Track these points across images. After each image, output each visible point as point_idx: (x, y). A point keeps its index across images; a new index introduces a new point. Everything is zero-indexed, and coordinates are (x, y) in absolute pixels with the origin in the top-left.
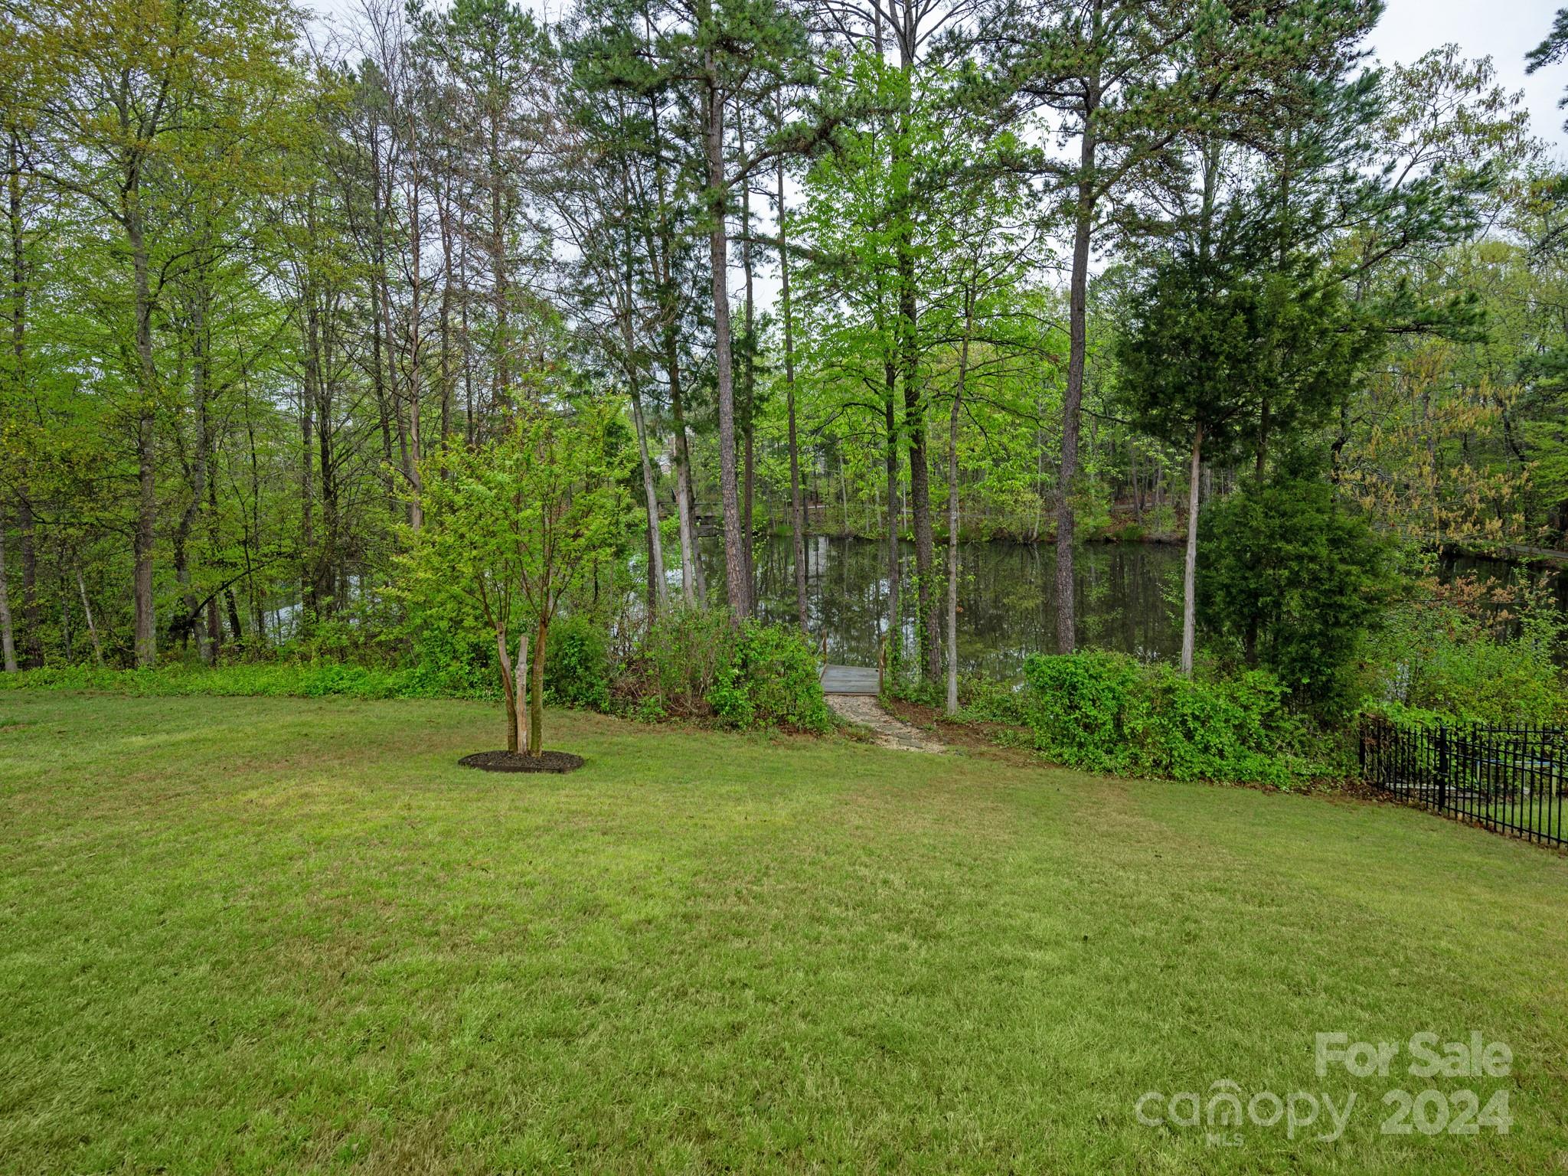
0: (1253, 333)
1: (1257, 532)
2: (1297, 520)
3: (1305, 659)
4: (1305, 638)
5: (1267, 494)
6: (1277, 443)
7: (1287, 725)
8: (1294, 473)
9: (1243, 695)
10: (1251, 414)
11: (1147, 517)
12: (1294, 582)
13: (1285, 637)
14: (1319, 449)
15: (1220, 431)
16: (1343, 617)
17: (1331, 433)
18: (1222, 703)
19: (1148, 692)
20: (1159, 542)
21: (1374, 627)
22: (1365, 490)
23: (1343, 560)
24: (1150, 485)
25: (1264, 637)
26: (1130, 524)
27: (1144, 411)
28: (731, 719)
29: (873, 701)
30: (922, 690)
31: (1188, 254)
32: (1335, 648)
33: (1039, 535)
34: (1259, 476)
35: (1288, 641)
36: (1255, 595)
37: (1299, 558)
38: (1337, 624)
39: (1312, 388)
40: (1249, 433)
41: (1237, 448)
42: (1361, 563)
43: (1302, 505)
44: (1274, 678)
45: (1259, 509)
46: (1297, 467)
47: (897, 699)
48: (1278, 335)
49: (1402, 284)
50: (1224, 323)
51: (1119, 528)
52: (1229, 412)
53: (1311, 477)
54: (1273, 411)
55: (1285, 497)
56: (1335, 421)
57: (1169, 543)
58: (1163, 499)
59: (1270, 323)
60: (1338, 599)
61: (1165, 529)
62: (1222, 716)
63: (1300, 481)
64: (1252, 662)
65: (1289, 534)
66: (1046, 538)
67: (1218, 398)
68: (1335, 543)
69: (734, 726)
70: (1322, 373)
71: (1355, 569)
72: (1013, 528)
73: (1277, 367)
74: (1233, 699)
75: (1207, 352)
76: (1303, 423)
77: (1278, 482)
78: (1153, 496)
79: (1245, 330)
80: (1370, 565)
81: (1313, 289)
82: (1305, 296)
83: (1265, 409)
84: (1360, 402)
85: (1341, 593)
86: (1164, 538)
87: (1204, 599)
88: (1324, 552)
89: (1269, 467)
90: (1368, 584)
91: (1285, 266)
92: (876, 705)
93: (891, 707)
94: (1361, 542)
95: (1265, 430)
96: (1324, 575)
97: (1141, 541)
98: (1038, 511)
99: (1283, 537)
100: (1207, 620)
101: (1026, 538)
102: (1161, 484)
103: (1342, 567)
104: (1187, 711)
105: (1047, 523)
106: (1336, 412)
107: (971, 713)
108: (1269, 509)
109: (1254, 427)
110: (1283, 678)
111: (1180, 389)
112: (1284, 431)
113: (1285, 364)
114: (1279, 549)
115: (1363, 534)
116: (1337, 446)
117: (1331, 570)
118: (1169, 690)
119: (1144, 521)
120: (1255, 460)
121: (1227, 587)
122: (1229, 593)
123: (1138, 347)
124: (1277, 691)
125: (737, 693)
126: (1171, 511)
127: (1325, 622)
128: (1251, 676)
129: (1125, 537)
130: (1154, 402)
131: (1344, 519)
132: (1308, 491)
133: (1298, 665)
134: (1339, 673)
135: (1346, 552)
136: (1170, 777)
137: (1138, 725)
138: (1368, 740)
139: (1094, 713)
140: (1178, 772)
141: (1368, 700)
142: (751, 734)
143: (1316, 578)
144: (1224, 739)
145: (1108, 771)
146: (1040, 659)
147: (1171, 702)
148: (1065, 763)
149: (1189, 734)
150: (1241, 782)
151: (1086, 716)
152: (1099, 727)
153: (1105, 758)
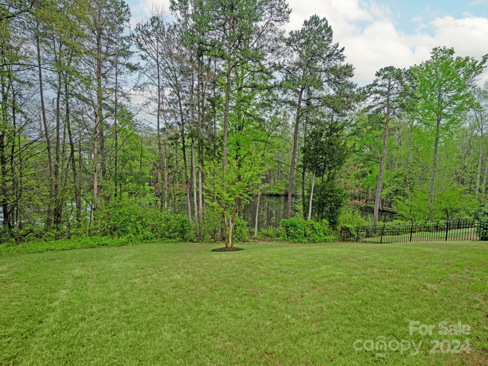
7: (329, 230)
25: (324, 213)
34: (323, 179)
37: (334, 196)
60: (340, 204)
127: (337, 209)
133: (331, 218)
136: (315, 242)
137: (309, 232)
138: (343, 231)
139: (300, 231)
140: (316, 241)
141: (342, 224)
142: (237, 243)
143: (337, 200)
144: (322, 234)
145: (305, 243)
146: (286, 220)
147: (312, 227)
148: (296, 242)
149: (316, 233)
150: (325, 242)
151: (299, 232)
152: (301, 234)
153: (303, 240)
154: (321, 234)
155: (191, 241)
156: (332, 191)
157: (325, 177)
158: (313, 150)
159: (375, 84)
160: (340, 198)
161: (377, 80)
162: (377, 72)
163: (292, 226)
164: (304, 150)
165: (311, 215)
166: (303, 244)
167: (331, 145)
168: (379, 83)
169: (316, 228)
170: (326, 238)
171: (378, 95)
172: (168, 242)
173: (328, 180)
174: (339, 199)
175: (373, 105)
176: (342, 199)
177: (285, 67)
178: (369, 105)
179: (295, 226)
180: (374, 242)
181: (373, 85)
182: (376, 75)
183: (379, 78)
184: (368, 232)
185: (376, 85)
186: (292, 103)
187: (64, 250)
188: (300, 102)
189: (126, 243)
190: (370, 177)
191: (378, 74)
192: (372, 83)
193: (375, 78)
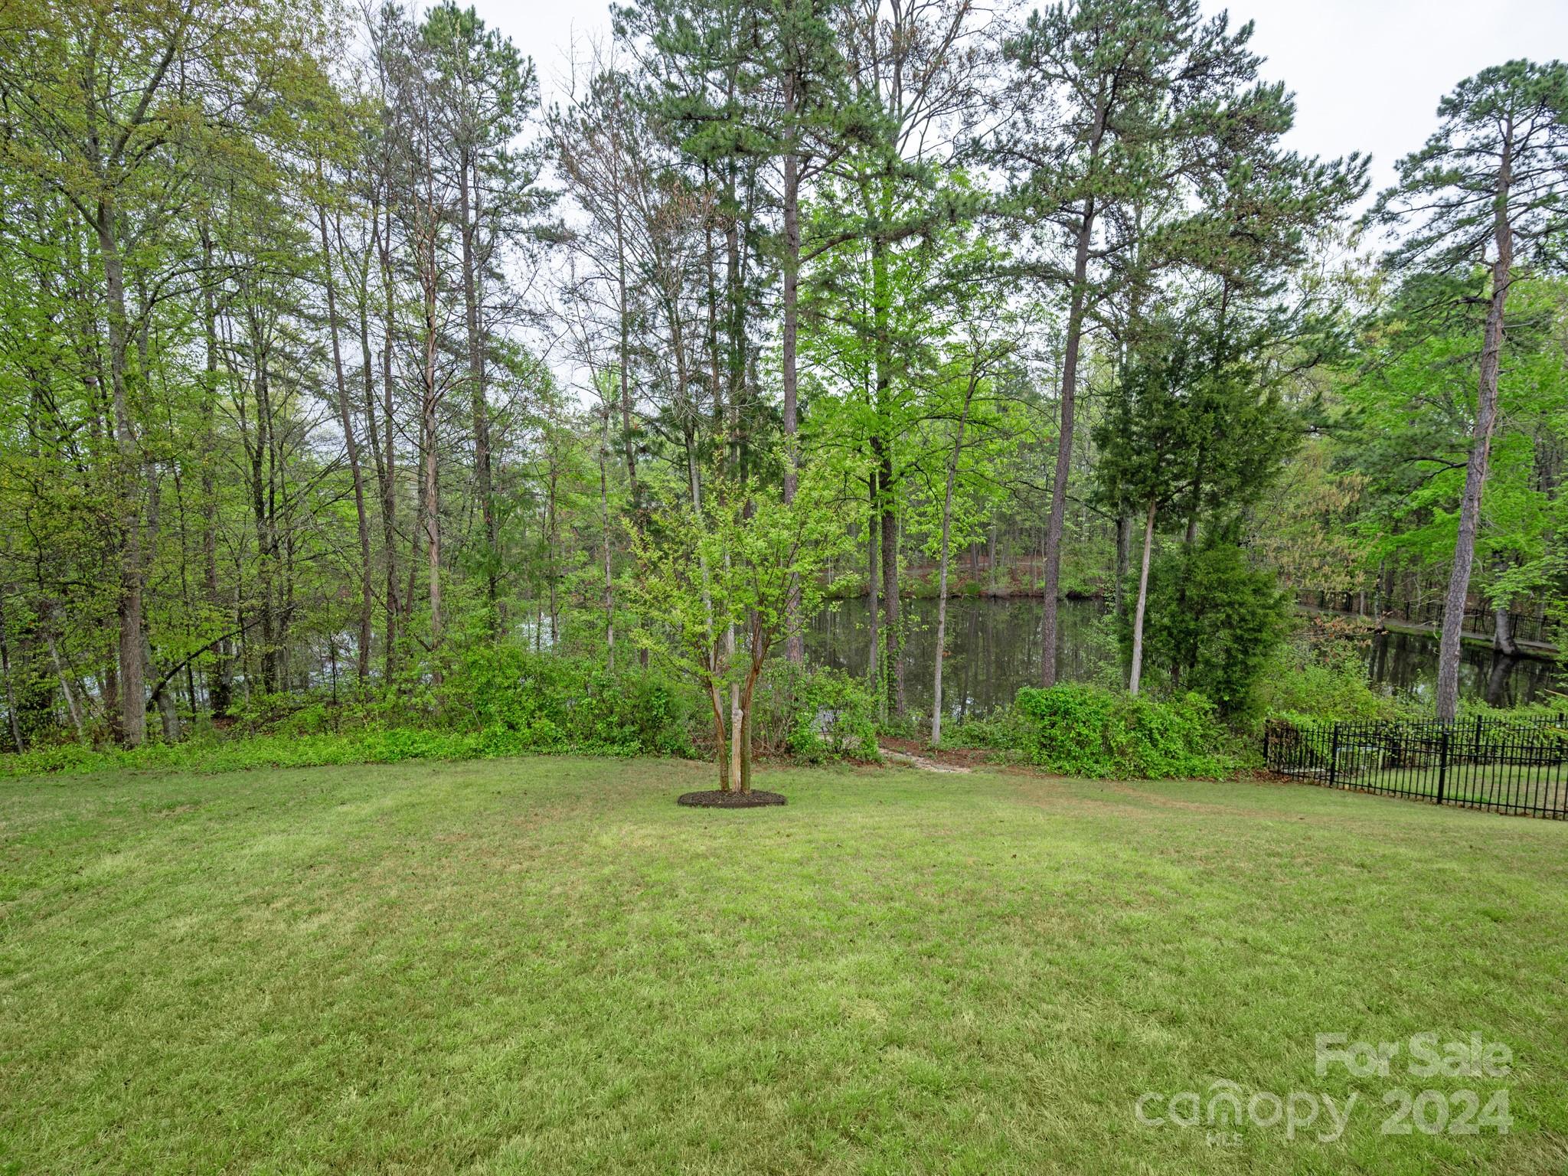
3: (1227, 682)
7: (1213, 733)
8: (1223, 539)
15: (1165, 504)
16: (1259, 649)
32: (1251, 672)
37: (1231, 604)
38: (1254, 654)
60: (1258, 635)
62: (1176, 728)
96: (1249, 617)
110: (1211, 697)
124: (1208, 707)
128: (1192, 696)
133: (1222, 686)
134: (1251, 691)
136: (1145, 777)
137: (1122, 739)
138: (1273, 739)
139: (1085, 732)
140: (1151, 773)
141: (1270, 710)
142: (831, 768)
143: (1243, 619)
144: (1178, 746)
145: (1101, 777)
146: (1034, 691)
147: (1140, 720)
148: (1066, 774)
149: (1154, 744)
150: (1193, 777)
151: (1079, 734)
152: (1090, 743)
153: (1096, 766)
154: (1173, 747)
155: (680, 753)
156: (1224, 585)
157: (1200, 532)
158: (1140, 435)
159: (1436, 149)
160: (1260, 611)
161: (1448, 133)
162: (1444, 101)
163: (1055, 714)
164: (1102, 438)
165: (1142, 676)
166: (1097, 782)
167: (1206, 411)
168: (1458, 141)
169: (1153, 725)
170: (1196, 761)
171: (1452, 193)
172: (603, 754)
173: (1210, 545)
174: (1253, 614)
175: (1433, 234)
176: (1266, 615)
177: (1020, 147)
178: (1410, 237)
179: (1067, 712)
180: (1406, 795)
181: (1423, 153)
182: (1441, 112)
183: (1457, 120)
184: (1394, 746)
185: (1445, 150)
186: (1045, 273)
187: (307, 766)
188: (1081, 263)
189: (477, 753)
190: (1444, 524)
191: (1450, 107)
192: (1418, 148)
193: (1435, 124)
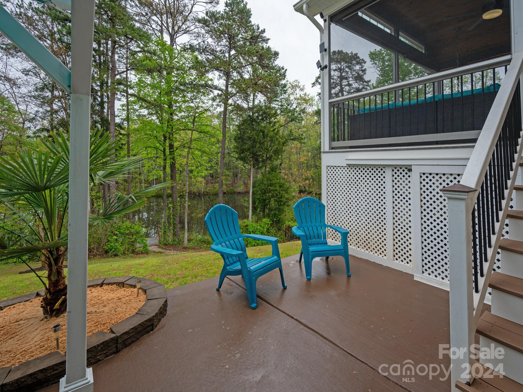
0: (264, 138)
1: (265, 185)
2: (273, 182)
3: (275, 214)
4: (275, 209)
5: (267, 175)
6: (269, 163)
7: (272, 231)
8: (272, 171)
9: (262, 225)
10: (263, 156)
11: (236, 185)
12: (273, 196)
13: (270, 210)
14: (277, 165)
15: (257, 160)
16: (282, 203)
17: (279, 162)
18: (258, 227)
19: (242, 227)
20: (239, 193)
21: (288, 206)
22: (285, 175)
23: (282, 190)
24: (237, 176)
25: (267, 211)
26: (231, 188)
27: (240, 155)
28: (114, 253)
29: (157, 247)
30: (174, 241)
31: (249, 116)
32: (281, 211)
33: (203, 192)
34: (265, 172)
35: (272, 210)
36: (265, 200)
37: (273, 190)
38: (281, 205)
39: (275, 151)
40: (263, 161)
41: (261, 164)
42: (285, 191)
43: (274, 178)
44: (269, 220)
45: (266, 179)
46: (273, 169)
47: (165, 245)
48: (269, 139)
49: (291, 131)
50: (258, 135)
51: (228, 189)
52: (259, 156)
53: (275, 172)
54: (268, 156)
55: (271, 176)
56: (280, 159)
57: (242, 193)
58: (240, 180)
59: (267, 136)
61: (241, 189)
62: (258, 230)
63: (273, 173)
64: (264, 217)
65: (271, 185)
66: (206, 193)
67: (257, 152)
68: (280, 186)
69: (116, 255)
70: (277, 148)
71: (284, 192)
72: (195, 190)
73: (269, 146)
74: (261, 226)
75: (255, 141)
76: (274, 159)
77: (269, 173)
78: (237, 179)
79: (262, 137)
80: (286, 191)
81: (275, 129)
82: (274, 130)
83: (266, 155)
84: (285, 155)
85: (281, 198)
86: (241, 191)
87: (254, 203)
88: (278, 189)
89: (267, 169)
90: (286, 196)
91: (270, 123)
92: (159, 248)
93: (164, 247)
94: (285, 186)
95: (266, 160)
96: (278, 194)
97: (234, 193)
98: (203, 184)
99: (270, 186)
100: (255, 209)
101: (199, 193)
102: (240, 175)
103: (281, 192)
104: (251, 230)
105: (206, 188)
106: (280, 157)
107: (191, 244)
108: (268, 179)
109: (264, 160)
110: (271, 220)
111: (249, 149)
112: (270, 161)
113: (270, 145)
114: (269, 189)
115: (285, 184)
116: (280, 165)
117: (280, 193)
118: (247, 226)
119: (235, 187)
120: (264, 168)
121: (259, 199)
122: (259, 200)
123: (239, 138)
124: (269, 223)
125: (117, 244)
126: (242, 183)
127: (279, 205)
128: (264, 220)
129: (229, 192)
130: (243, 153)
131: (282, 181)
132: (275, 175)
133: (274, 216)
134: (282, 216)
135: (282, 189)
141: (287, 222)
188: (227, 86)
